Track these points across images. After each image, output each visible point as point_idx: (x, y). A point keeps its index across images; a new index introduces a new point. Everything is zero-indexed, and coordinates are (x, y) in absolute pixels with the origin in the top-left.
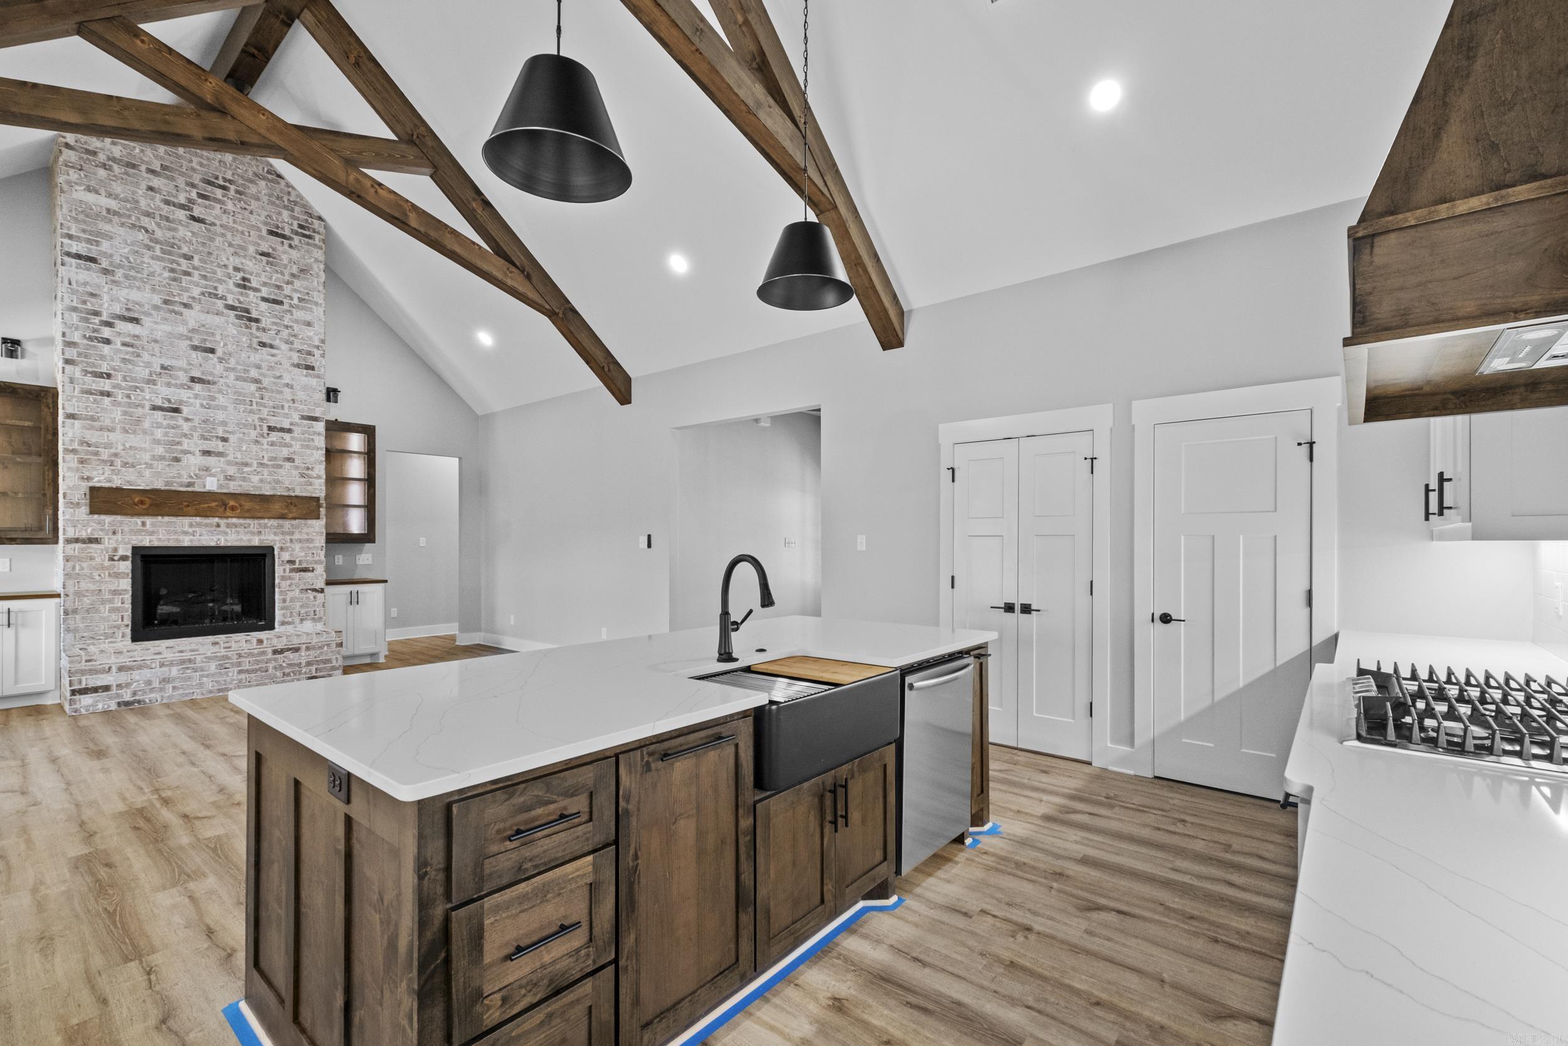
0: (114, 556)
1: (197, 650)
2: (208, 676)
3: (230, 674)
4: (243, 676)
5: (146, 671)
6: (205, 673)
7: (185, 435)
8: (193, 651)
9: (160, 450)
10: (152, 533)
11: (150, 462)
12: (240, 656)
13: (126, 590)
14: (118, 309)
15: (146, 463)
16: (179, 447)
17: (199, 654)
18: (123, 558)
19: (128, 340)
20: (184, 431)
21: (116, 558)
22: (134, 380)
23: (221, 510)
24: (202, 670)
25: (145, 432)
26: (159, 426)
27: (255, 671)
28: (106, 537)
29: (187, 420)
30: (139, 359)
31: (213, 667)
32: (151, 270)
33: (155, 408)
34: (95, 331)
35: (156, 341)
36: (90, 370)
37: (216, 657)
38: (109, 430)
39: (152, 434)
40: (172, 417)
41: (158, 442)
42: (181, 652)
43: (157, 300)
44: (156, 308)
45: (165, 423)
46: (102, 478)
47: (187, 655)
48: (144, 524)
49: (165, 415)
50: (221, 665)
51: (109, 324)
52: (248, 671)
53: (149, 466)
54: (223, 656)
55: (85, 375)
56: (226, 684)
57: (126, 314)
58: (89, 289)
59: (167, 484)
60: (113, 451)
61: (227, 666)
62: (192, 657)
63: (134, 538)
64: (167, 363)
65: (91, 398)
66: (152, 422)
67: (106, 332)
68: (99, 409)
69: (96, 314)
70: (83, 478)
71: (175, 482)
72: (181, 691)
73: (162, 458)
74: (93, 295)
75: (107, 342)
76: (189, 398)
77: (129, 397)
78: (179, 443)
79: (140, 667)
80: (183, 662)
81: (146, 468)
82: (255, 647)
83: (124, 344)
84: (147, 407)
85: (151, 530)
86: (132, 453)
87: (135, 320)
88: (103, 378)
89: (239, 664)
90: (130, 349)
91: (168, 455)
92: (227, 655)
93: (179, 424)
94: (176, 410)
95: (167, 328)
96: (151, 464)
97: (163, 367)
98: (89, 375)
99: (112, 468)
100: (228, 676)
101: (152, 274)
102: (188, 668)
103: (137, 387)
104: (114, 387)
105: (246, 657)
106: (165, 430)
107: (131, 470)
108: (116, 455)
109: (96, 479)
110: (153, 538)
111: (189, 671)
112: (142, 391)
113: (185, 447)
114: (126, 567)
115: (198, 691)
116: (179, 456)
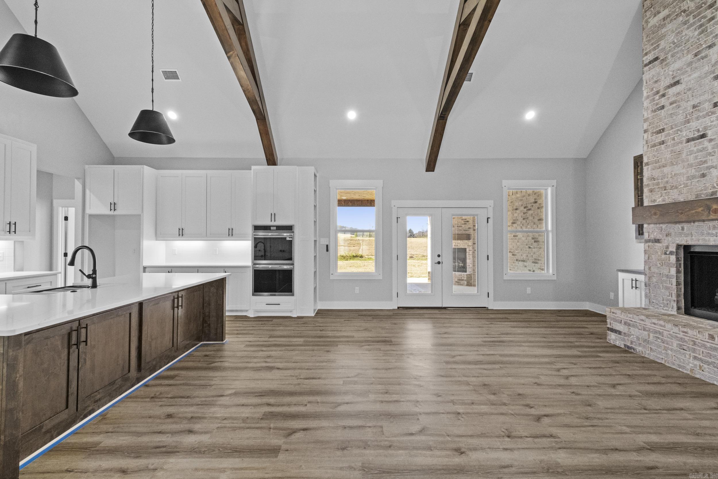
0: (667, 251)
1: (664, 326)
2: (671, 350)
3: (687, 356)
4: (697, 363)
5: (637, 330)
6: (670, 347)
7: (710, 154)
8: (661, 325)
9: (692, 171)
10: (687, 235)
11: (686, 182)
12: (695, 344)
13: (673, 276)
14: (669, 81)
15: (684, 184)
16: (706, 165)
17: (666, 330)
18: (671, 253)
19: (673, 99)
20: (709, 151)
21: (668, 253)
22: (676, 126)
23: (706, 213)
24: (667, 344)
25: (683, 161)
26: (691, 153)
27: (707, 363)
28: (663, 238)
29: (711, 140)
30: (680, 108)
31: (675, 343)
32: (688, 37)
33: (688, 141)
34: (657, 104)
35: (690, 89)
36: (654, 131)
37: (677, 337)
38: (664, 167)
39: (688, 160)
40: (700, 143)
41: (690, 166)
42: (654, 324)
43: (689, 57)
44: (690, 64)
45: (695, 149)
46: (661, 199)
47: (658, 328)
48: (683, 229)
49: (695, 143)
50: (681, 345)
51: (663, 95)
52: (701, 360)
53: (686, 186)
54: (681, 338)
55: (653, 136)
56: (684, 364)
57: (672, 82)
58: (655, 79)
59: (697, 196)
60: (666, 180)
61: (685, 348)
62: (661, 331)
63: (677, 239)
64: (696, 101)
65: (655, 148)
66: (687, 152)
67: (663, 101)
68: (659, 155)
69: (658, 92)
70: (652, 201)
71: (701, 194)
72: (655, 354)
73: (694, 177)
74: (656, 82)
75: (663, 107)
76: (712, 122)
77: (674, 139)
78: (705, 162)
79: (634, 326)
80: (656, 332)
81: (684, 187)
82: (707, 340)
83: (671, 104)
84: (684, 142)
85: (687, 232)
86: (675, 178)
87: (677, 83)
88: (661, 133)
89: (694, 351)
90: (674, 105)
91: (697, 173)
92: (684, 339)
93: (704, 146)
94: (703, 136)
95: (696, 75)
96: (687, 184)
97: (694, 107)
98: (654, 135)
99: (665, 191)
100: (685, 357)
101: (688, 40)
102: (658, 338)
103: (678, 130)
104: (666, 137)
105: (700, 347)
106: (695, 155)
107: (676, 190)
108: (667, 182)
109: (658, 200)
110: (689, 238)
111: (659, 340)
112: (681, 132)
113: (709, 164)
114: (673, 258)
115: (666, 359)
116: (705, 172)
